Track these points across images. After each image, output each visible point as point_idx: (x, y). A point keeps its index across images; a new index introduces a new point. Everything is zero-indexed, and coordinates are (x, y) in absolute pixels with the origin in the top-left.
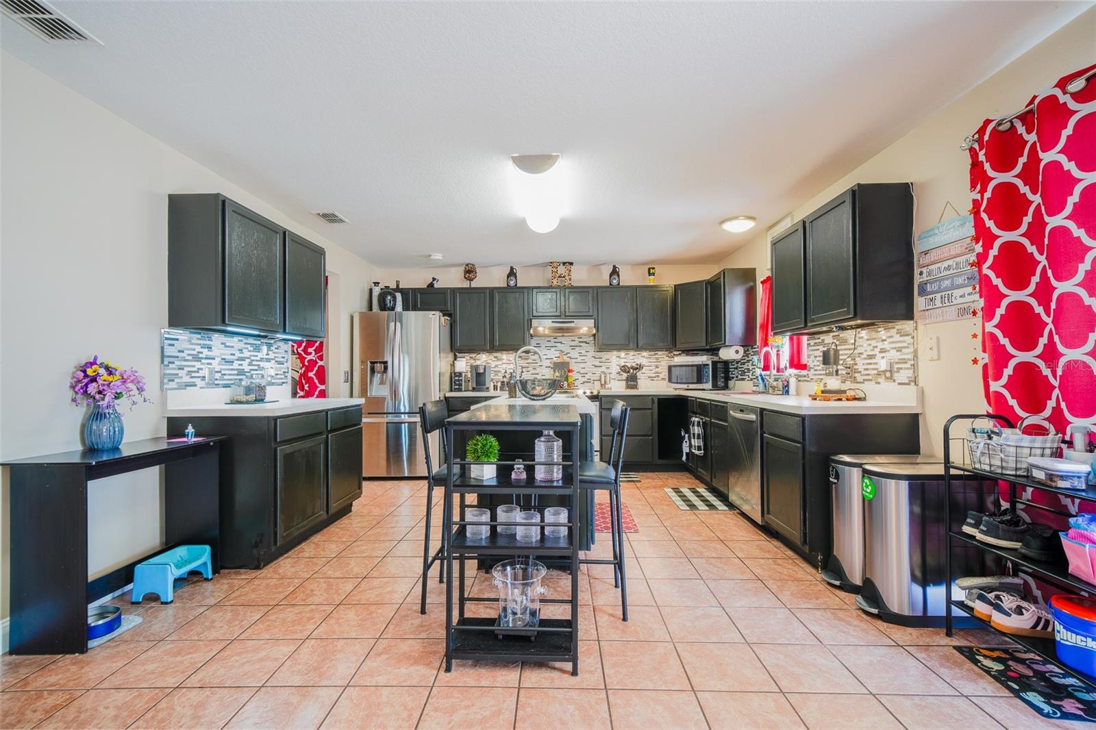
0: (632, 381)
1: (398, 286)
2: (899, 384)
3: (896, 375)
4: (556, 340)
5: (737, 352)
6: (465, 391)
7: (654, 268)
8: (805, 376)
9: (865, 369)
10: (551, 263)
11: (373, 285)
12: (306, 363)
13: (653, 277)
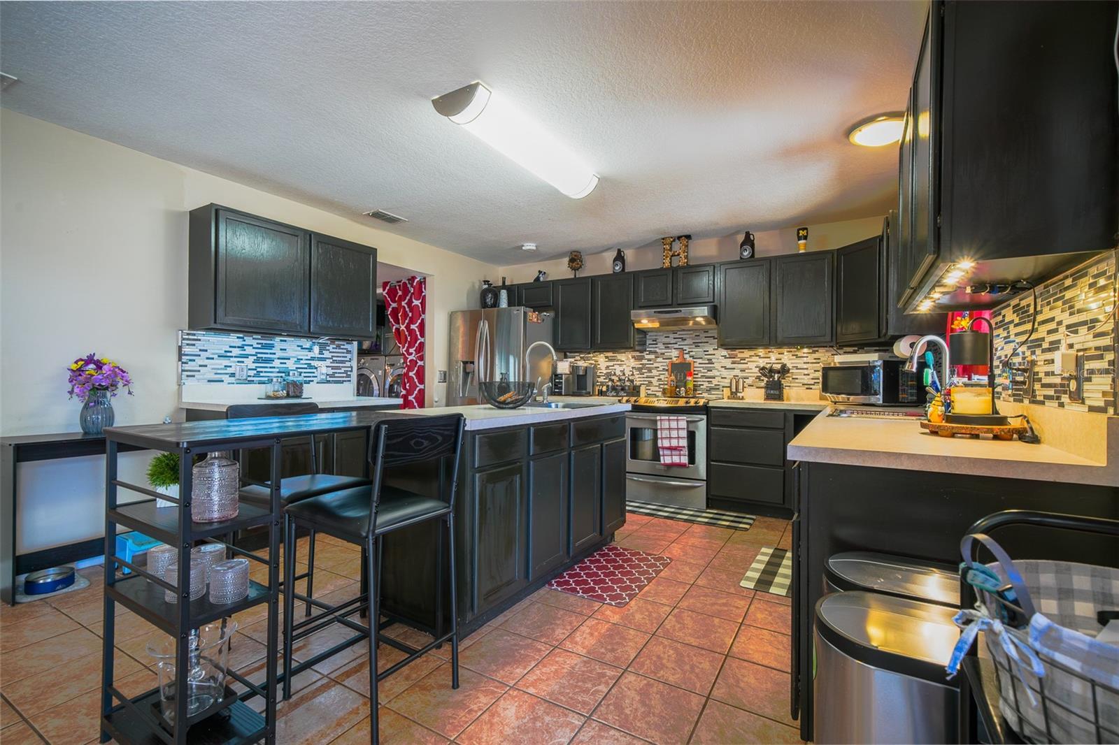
0: (775, 389)
1: (504, 282)
3: (1086, 388)
4: (676, 336)
5: (912, 346)
6: (565, 395)
7: (805, 229)
9: (1046, 373)
10: (663, 239)
11: (483, 283)
12: (408, 364)
13: (802, 242)
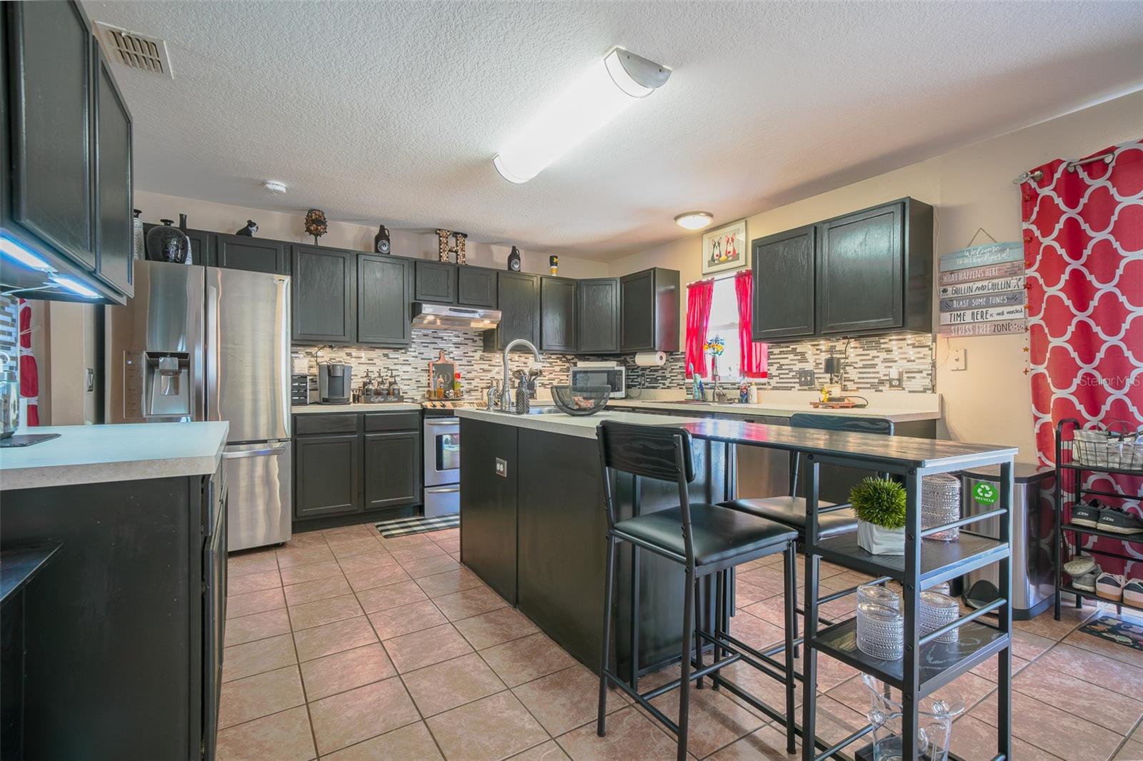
2: (910, 392)
3: (905, 384)
4: (436, 335)
5: (661, 358)
7: (557, 257)
8: (765, 384)
9: (859, 378)
10: (439, 230)
13: (555, 267)
